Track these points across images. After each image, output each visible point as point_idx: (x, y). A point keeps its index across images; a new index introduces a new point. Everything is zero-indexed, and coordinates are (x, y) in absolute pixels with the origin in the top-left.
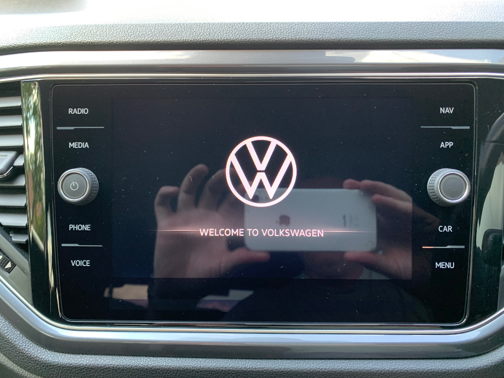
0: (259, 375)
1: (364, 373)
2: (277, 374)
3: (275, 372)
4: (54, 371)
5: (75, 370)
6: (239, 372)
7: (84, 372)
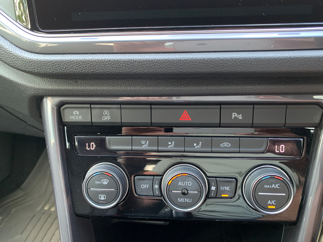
0: (185, 63)
1: (268, 59)
2: (199, 62)
3: (198, 60)
4: (35, 65)
5: (50, 64)
6: (170, 61)
7: (56, 65)
